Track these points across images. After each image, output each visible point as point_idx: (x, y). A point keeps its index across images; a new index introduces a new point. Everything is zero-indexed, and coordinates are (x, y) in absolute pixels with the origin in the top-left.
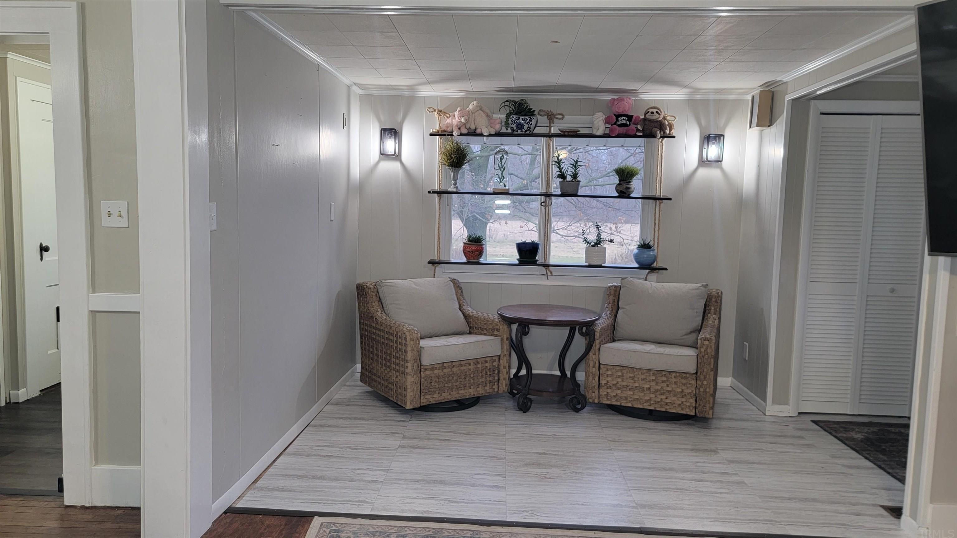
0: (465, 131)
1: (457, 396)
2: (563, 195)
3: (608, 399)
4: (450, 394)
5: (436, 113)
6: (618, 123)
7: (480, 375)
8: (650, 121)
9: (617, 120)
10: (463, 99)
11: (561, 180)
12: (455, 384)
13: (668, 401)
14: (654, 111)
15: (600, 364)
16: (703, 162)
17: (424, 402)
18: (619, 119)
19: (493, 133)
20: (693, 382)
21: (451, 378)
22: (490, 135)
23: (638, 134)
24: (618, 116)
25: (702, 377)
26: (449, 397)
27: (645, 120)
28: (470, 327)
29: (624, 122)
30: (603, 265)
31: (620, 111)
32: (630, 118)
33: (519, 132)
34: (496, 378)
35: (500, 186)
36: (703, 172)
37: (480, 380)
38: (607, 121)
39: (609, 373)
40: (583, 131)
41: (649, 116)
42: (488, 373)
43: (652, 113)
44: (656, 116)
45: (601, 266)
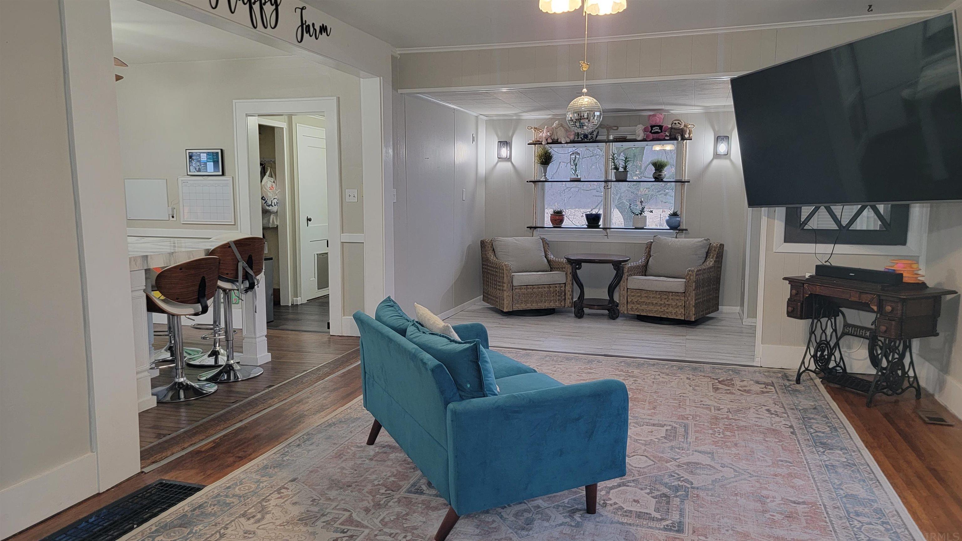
0: (550, 141)
1: (536, 306)
2: (617, 181)
3: (633, 311)
4: (532, 305)
5: (533, 129)
6: (653, 131)
7: (552, 295)
8: (675, 129)
9: (652, 129)
10: (551, 119)
11: (615, 171)
12: (535, 299)
13: (667, 311)
14: (677, 122)
15: (627, 289)
16: (717, 156)
17: (515, 308)
18: (653, 129)
19: (568, 141)
20: (683, 298)
21: (532, 295)
22: (567, 143)
23: (666, 138)
24: (652, 127)
25: (688, 294)
26: (531, 307)
27: (672, 128)
29: (657, 130)
30: (645, 228)
31: (654, 124)
32: (661, 127)
33: (586, 140)
34: (563, 298)
35: (574, 177)
36: (716, 162)
37: (552, 298)
38: (645, 130)
39: (633, 294)
40: (629, 137)
41: (674, 126)
42: (558, 294)
43: (675, 124)
44: (678, 126)
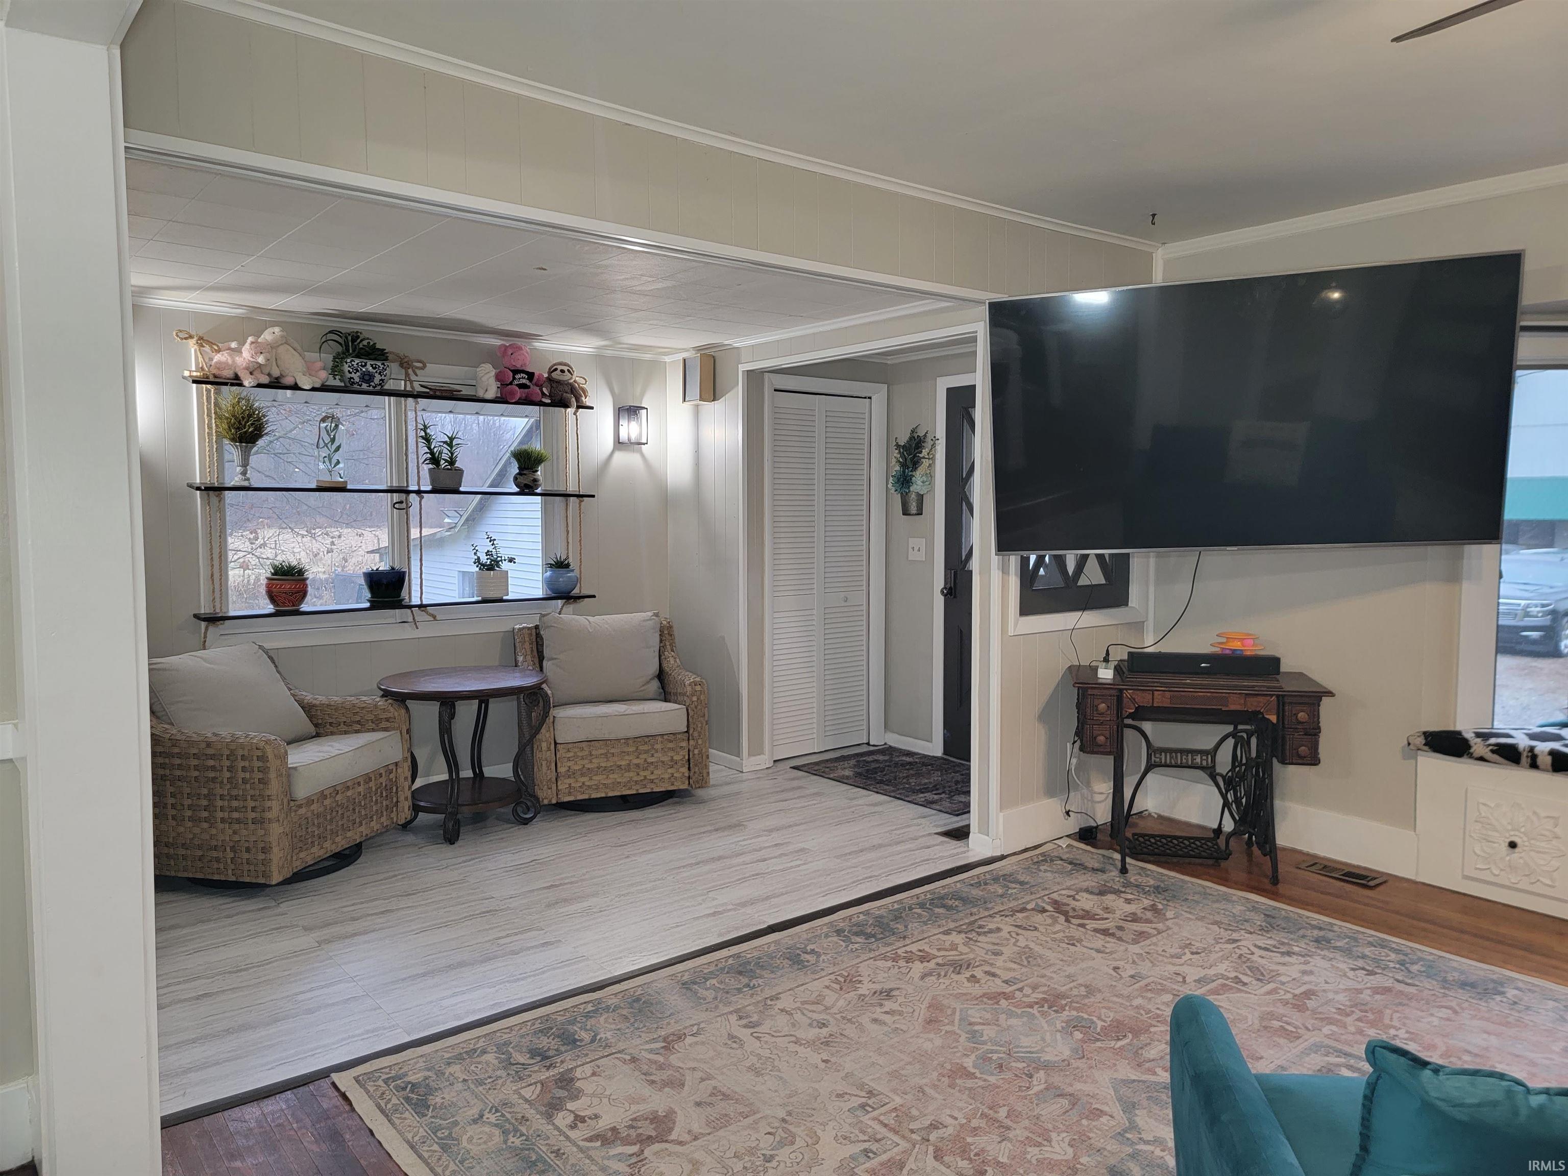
0: (265, 380)
1: (343, 842)
2: (433, 491)
3: (570, 794)
4: (334, 843)
5: (194, 341)
6: (516, 382)
7: (374, 799)
8: (559, 382)
9: (514, 378)
10: (242, 319)
11: (431, 466)
12: (340, 823)
13: (652, 777)
14: (565, 368)
15: (556, 743)
16: (619, 444)
17: (298, 865)
18: (517, 377)
19: (318, 385)
20: (684, 744)
21: (334, 813)
22: (314, 389)
23: (544, 400)
24: (516, 372)
25: (696, 734)
26: (334, 847)
27: (550, 379)
28: (316, 725)
29: (524, 381)
30: (505, 598)
31: (519, 366)
32: (531, 376)
33: (365, 386)
34: (395, 800)
35: (326, 478)
36: (621, 458)
37: (374, 808)
38: (498, 377)
39: (571, 754)
40: (466, 391)
41: (554, 375)
42: (384, 794)
43: (562, 371)
44: (567, 376)
45: (501, 600)
